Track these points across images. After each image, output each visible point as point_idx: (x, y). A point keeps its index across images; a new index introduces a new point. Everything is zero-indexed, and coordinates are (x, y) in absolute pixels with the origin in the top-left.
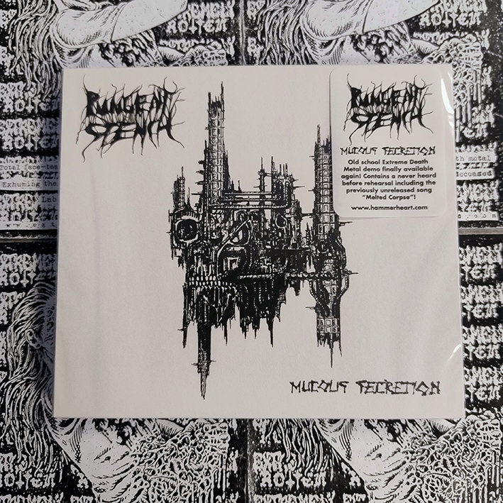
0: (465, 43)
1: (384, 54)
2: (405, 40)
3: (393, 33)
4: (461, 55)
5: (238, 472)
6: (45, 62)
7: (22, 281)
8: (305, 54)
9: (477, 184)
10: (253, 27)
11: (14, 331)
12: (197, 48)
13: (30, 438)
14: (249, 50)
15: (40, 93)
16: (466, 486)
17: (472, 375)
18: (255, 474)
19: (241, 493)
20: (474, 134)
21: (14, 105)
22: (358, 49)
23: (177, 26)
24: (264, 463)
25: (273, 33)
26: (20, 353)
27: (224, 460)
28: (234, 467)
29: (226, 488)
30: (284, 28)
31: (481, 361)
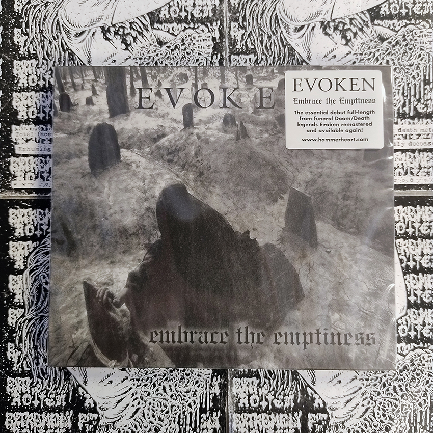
0: (420, 29)
1: (349, 38)
2: (367, 26)
3: (357, 20)
4: (416, 40)
5: (220, 394)
6: (54, 43)
7: (36, 233)
8: (281, 37)
9: (428, 152)
10: (235, 14)
11: (30, 275)
12: (186, 31)
13: (44, 365)
14: (232, 33)
15: (51, 69)
16: (412, 408)
17: (419, 315)
18: (235, 396)
19: (223, 412)
20: (426, 109)
21: (27, 80)
22: (326, 34)
23: (169, 11)
24: (242, 387)
25: (253, 18)
26: (35, 293)
27: (209, 384)
28: (217, 390)
29: (210, 408)
30: (262, 14)
31: (427, 304)
